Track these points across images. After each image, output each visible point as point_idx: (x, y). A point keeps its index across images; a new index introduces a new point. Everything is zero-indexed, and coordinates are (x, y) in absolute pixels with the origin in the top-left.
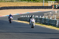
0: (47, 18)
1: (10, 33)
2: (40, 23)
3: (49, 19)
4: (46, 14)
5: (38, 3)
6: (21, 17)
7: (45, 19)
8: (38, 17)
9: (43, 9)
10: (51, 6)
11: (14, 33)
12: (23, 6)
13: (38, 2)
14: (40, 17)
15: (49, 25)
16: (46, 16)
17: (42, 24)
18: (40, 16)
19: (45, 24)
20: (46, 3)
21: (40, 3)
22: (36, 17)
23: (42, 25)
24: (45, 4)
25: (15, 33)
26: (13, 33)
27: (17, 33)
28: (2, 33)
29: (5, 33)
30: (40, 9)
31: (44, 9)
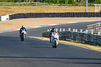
0: (92, 33)
1: (29, 59)
2: (81, 41)
3: (95, 35)
4: (91, 26)
5: (77, 7)
6: (48, 31)
7: (89, 36)
8: (76, 31)
9: (85, 18)
10: (100, 12)
11: (36, 59)
12: (52, 12)
13: (77, 5)
14: (81, 32)
15: (95, 45)
16: (91, 29)
17: (83, 43)
18: (81, 30)
19: (89, 44)
20: (91, 8)
21: (81, 7)
22: (74, 31)
23: (84, 45)
24: (88, 9)
25: (38, 59)
26: (34, 59)
27: (41, 59)
28: (15, 59)
29: (21, 59)
30: (80, 18)
31: (87, 18)
